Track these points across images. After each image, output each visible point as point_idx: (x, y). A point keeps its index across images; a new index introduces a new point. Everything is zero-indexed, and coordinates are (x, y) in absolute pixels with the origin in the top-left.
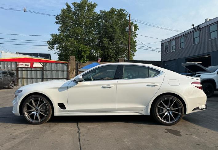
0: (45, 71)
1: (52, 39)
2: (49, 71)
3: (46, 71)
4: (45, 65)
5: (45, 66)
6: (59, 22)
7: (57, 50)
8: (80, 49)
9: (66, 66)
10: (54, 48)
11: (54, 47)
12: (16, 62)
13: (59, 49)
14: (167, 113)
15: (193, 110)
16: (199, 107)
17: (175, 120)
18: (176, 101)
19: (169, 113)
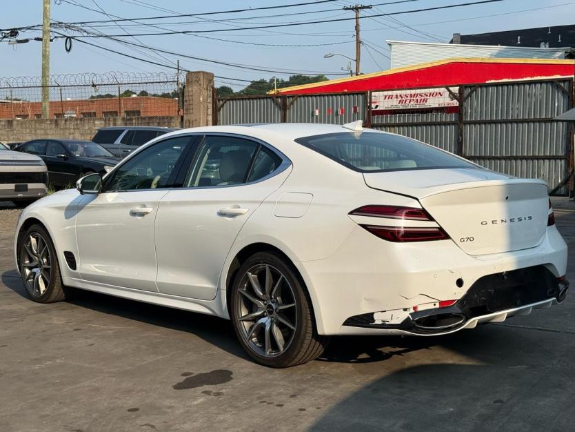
0: (470, 123)
2: (486, 123)
3: (475, 123)
4: (470, 95)
5: (467, 104)
9: (564, 92)
12: (364, 94)
14: (267, 318)
15: (345, 324)
16: (375, 316)
17: (282, 349)
18: (283, 278)
19: (272, 322)
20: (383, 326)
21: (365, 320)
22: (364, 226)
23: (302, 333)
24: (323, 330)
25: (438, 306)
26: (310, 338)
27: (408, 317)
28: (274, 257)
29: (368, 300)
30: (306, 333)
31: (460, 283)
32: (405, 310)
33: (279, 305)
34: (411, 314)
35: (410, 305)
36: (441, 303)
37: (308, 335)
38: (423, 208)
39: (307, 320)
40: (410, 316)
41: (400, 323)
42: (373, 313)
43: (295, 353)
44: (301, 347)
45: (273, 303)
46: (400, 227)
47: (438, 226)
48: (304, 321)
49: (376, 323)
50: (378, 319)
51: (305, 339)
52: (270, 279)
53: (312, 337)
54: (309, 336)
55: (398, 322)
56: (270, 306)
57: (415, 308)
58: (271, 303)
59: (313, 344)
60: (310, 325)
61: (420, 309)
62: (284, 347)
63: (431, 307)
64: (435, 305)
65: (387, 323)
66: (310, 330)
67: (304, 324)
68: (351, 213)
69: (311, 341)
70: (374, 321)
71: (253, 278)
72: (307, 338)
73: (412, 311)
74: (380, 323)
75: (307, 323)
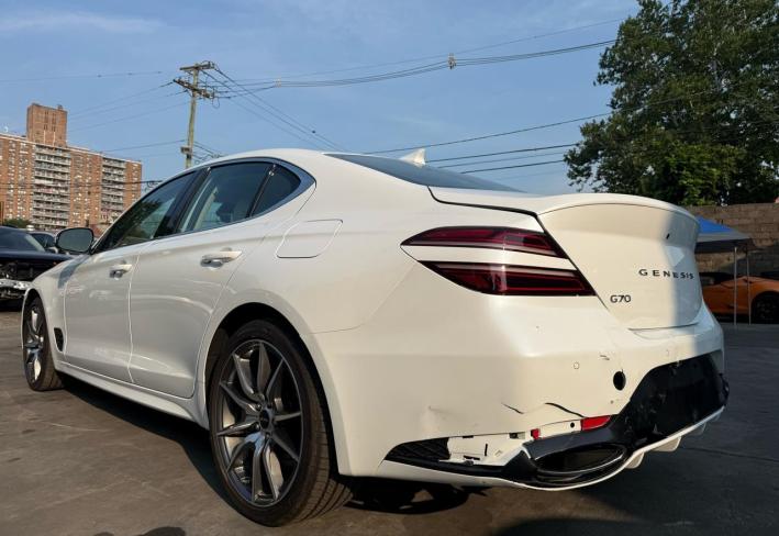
1: (586, 144)
6: (611, 74)
7: (599, 179)
8: (672, 160)
10: (589, 175)
11: (589, 168)
13: (605, 173)
14: (259, 433)
15: (389, 457)
16: (451, 445)
17: (277, 493)
18: (284, 363)
19: (266, 441)
20: (467, 468)
21: (430, 451)
22: (431, 265)
23: (311, 469)
24: (349, 467)
25: (578, 427)
26: (326, 479)
27: (522, 452)
28: (272, 327)
29: (436, 411)
30: (317, 469)
31: (619, 380)
32: (514, 436)
33: (277, 413)
34: (525, 445)
35: (525, 425)
36: (585, 422)
37: (321, 473)
38: (546, 232)
39: (320, 445)
40: (526, 451)
41: (503, 463)
42: (446, 440)
43: (298, 506)
44: (309, 495)
45: (269, 407)
46: (499, 265)
47: (574, 269)
48: (315, 445)
49: (453, 459)
50: (457, 452)
51: (315, 480)
52: (265, 366)
53: (330, 477)
54: (323, 476)
55: (501, 461)
56: (264, 414)
57: (534, 433)
58: (266, 409)
59: (330, 489)
60: (325, 454)
61: (544, 434)
62: (282, 490)
63: (567, 430)
64: (572, 425)
65: (476, 462)
66: (325, 464)
67: (314, 453)
68: (407, 243)
69: (327, 484)
70: (447, 455)
71: (243, 364)
72: (319, 478)
73: (529, 438)
74: (459, 460)
75: (319, 451)
